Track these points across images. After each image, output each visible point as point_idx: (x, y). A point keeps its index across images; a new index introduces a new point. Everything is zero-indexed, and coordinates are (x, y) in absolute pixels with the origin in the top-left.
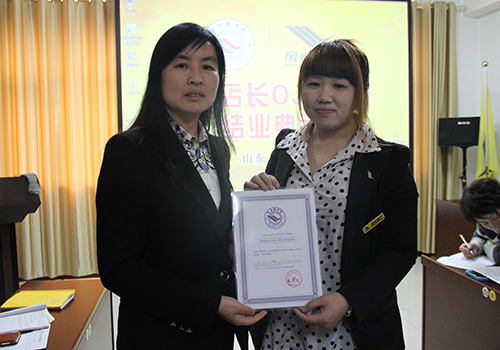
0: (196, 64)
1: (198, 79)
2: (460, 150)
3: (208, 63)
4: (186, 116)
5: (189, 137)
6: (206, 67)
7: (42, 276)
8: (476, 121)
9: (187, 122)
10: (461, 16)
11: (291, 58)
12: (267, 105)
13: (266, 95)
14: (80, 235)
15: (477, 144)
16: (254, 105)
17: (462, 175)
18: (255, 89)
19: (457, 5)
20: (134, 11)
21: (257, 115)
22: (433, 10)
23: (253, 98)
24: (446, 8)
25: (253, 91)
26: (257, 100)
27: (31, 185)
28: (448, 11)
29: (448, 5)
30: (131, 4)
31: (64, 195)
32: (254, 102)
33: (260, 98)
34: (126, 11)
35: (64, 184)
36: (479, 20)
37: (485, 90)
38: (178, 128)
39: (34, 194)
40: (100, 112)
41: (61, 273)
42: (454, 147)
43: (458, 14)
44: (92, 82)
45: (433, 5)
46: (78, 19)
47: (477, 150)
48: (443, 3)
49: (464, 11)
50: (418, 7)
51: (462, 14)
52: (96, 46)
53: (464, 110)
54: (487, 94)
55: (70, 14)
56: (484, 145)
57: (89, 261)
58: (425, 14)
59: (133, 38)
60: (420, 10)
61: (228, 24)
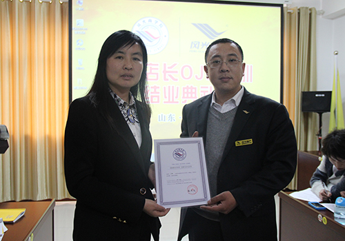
0: (128, 57)
1: (129, 66)
2: (318, 115)
3: (136, 56)
4: (121, 89)
5: (122, 102)
6: (135, 59)
7: (10, 200)
8: (329, 94)
9: (122, 92)
10: (320, 18)
11: (195, 46)
12: (177, 80)
13: (177, 72)
14: (39, 170)
15: (329, 111)
16: (168, 80)
17: (318, 133)
18: (169, 68)
19: (317, 10)
20: (82, 10)
21: (169, 87)
22: (299, 13)
23: (167, 74)
24: (309, 12)
25: (167, 70)
26: (170, 76)
27: (2, 133)
28: (310, 14)
29: (310, 10)
30: (80, 5)
31: (29, 141)
32: (167, 77)
33: (172, 74)
34: (77, 10)
35: (29, 133)
36: (334, 21)
37: (336, 72)
38: (115, 96)
39: (4, 140)
40: (56, 82)
41: (24, 198)
42: (314, 113)
43: (318, 16)
44: (51, 60)
45: (299, 10)
46: (42, 15)
47: (329, 115)
48: (307, 8)
49: (323, 14)
50: (289, 11)
51: (321, 17)
52: (54, 34)
53: (322, 85)
54: (337, 75)
55: (36, 11)
56: (335, 112)
57: (45, 189)
58: (293, 16)
59: (81, 29)
60: (290, 13)
61: (150, 21)
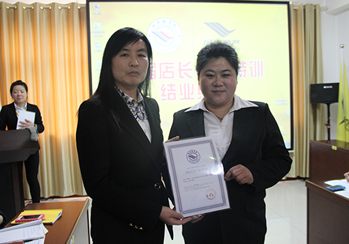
0: (134, 54)
1: (135, 63)
2: (325, 106)
3: (142, 53)
5: (131, 99)
8: (336, 86)
9: (129, 90)
10: (324, 14)
12: (192, 77)
13: (191, 70)
14: (64, 168)
15: (337, 101)
16: (183, 77)
17: (327, 123)
18: (184, 66)
19: (321, 6)
20: (99, 14)
21: (185, 84)
22: (304, 10)
23: (182, 72)
24: (314, 8)
25: (182, 68)
26: (185, 73)
27: (32, 135)
28: (315, 11)
29: (315, 6)
30: (97, 9)
31: (53, 141)
32: (183, 75)
33: (187, 72)
34: (95, 14)
35: (53, 133)
36: (336, 16)
37: (342, 64)
38: (123, 95)
40: (77, 84)
41: (52, 195)
42: (321, 104)
43: (322, 12)
44: (71, 62)
45: (304, 6)
46: (61, 20)
47: (337, 107)
48: (311, 5)
49: (326, 10)
50: (295, 8)
51: (325, 12)
52: (74, 38)
53: (328, 78)
54: (344, 67)
55: (56, 17)
56: (343, 102)
57: (71, 186)
58: (299, 13)
59: (99, 32)
60: (295, 10)
61: (164, 22)
